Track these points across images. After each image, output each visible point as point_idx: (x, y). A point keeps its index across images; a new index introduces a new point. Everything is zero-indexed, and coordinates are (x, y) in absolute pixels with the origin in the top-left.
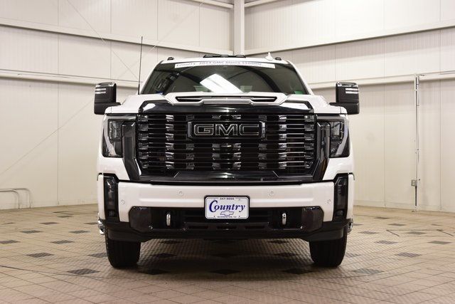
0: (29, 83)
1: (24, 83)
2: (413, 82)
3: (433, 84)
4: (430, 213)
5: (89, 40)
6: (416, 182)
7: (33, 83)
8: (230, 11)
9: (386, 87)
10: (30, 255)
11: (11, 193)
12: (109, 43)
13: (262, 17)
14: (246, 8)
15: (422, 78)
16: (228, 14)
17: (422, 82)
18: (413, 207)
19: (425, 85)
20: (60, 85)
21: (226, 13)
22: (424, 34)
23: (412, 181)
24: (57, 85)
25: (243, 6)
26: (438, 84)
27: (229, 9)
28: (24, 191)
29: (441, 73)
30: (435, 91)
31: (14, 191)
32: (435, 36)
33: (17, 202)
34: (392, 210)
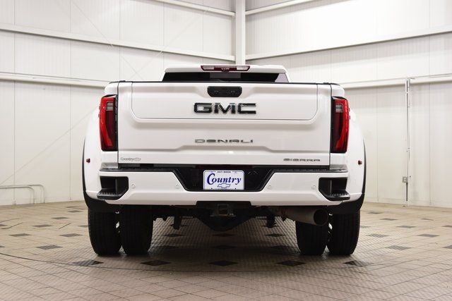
0: (43, 86)
1: (39, 86)
2: (404, 85)
3: (423, 87)
4: (420, 208)
5: (99, 46)
6: (407, 179)
7: (47, 87)
8: (232, 19)
9: (379, 90)
10: (40, 247)
11: (26, 189)
12: (118, 48)
13: (262, 24)
14: (247, 16)
15: (412, 81)
16: (230, 21)
17: (412, 85)
18: (405, 203)
19: (415, 87)
20: (73, 88)
21: (228, 20)
22: (414, 40)
23: (403, 178)
24: (69, 88)
25: (244, 13)
26: (427, 86)
27: (231, 16)
28: (38, 187)
29: (430, 76)
30: (425, 94)
31: (29, 187)
32: (425, 42)
33: (32, 197)
34: (384, 205)
